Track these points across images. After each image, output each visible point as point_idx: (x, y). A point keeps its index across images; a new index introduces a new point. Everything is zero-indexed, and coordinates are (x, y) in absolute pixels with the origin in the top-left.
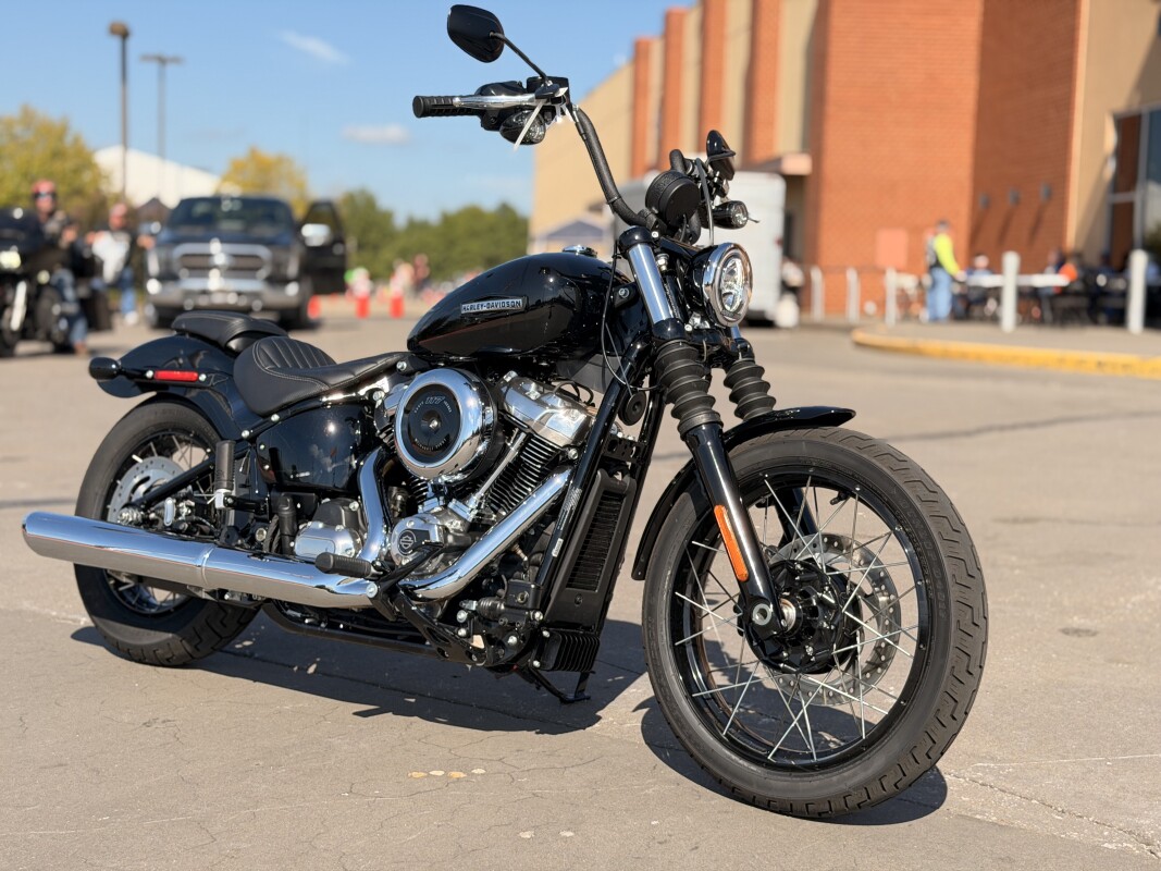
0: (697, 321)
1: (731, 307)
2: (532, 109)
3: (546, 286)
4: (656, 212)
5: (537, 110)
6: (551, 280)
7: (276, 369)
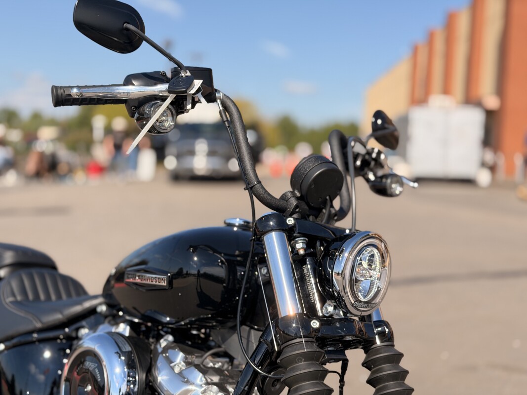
0: (331, 309)
1: (365, 297)
2: (164, 99)
3: (191, 263)
4: (298, 195)
5: (168, 101)
6: (196, 259)
7: (16, 303)
